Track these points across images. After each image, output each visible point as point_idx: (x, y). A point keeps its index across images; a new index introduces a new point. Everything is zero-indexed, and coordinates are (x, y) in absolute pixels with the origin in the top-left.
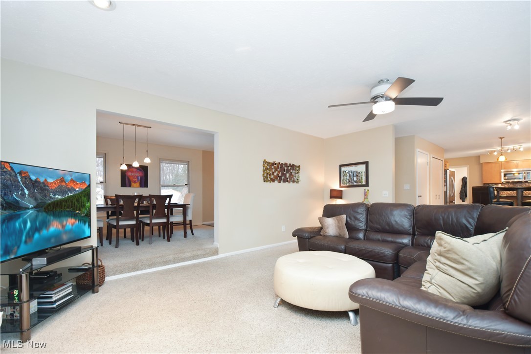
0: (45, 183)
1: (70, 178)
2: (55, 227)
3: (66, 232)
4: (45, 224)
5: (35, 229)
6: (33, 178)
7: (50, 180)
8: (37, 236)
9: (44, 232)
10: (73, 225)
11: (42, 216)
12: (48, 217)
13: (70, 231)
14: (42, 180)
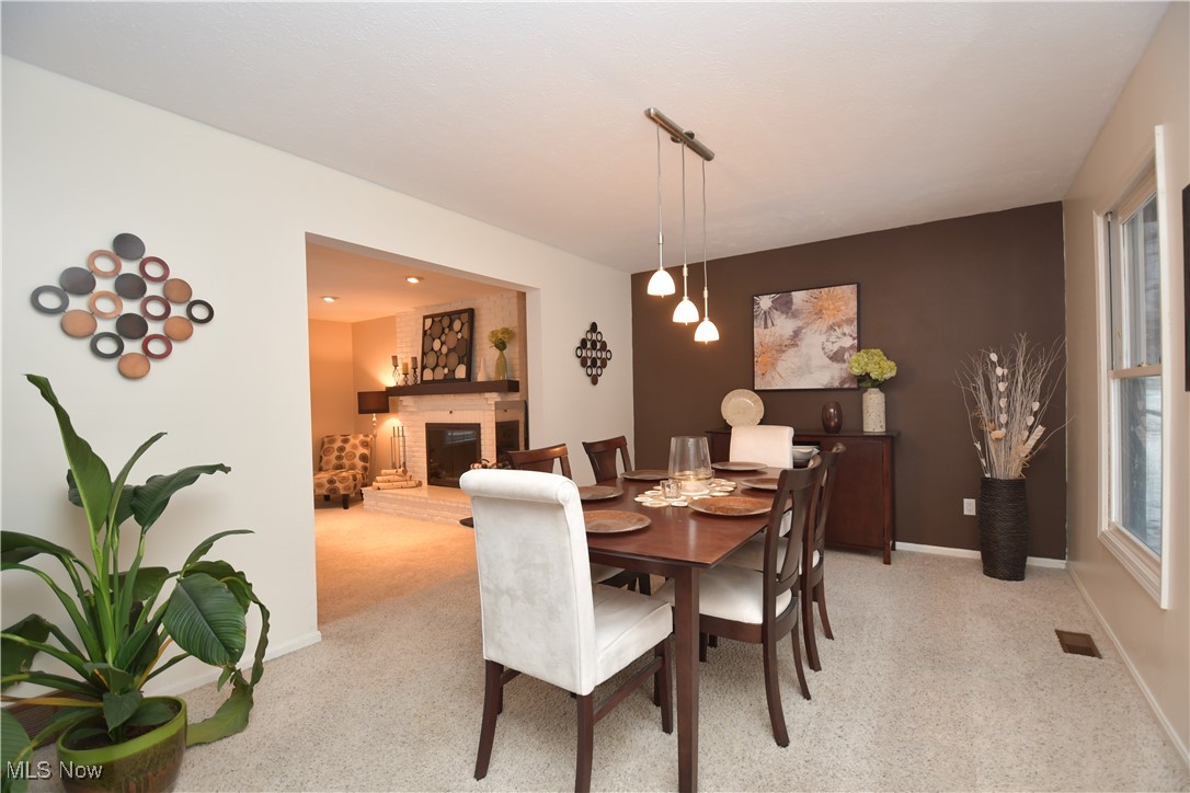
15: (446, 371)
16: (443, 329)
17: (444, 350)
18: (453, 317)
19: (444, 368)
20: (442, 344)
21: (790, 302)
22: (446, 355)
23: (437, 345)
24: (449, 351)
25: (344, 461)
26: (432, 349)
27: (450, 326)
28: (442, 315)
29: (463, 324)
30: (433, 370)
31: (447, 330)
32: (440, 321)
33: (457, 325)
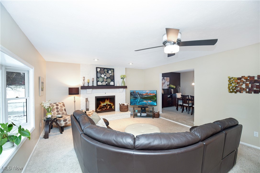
0: (143, 94)
1: (149, 93)
2: (145, 102)
3: (148, 103)
4: (142, 101)
5: (140, 101)
6: (140, 93)
7: (144, 94)
8: (140, 103)
9: (142, 102)
10: (150, 102)
11: (142, 99)
12: (143, 100)
13: (149, 103)
14: (142, 93)
15: (107, 83)
16: (105, 72)
17: (105, 77)
18: (108, 70)
19: (106, 82)
20: (105, 76)
21: (164, 78)
22: (107, 79)
23: (103, 76)
24: (107, 78)
25: (60, 112)
26: (101, 77)
27: (108, 72)
28: (104, 68)
29: (112, 72)
30: (102, 82)
31: (106, 73)
32: (104, 70)
33: (110, 72)
